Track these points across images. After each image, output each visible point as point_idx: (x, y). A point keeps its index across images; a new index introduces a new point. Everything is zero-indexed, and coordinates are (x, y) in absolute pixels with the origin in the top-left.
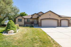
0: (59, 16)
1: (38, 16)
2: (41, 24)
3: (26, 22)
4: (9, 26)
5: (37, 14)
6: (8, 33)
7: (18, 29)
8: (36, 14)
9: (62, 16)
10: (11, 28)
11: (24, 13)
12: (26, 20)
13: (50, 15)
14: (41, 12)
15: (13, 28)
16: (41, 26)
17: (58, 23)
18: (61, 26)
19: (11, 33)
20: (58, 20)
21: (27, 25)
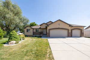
0: (70, 25)
1: (46, 26)
2: (49, 35)
3: (35, 32)
4: (11, 37)
5: (46, 24)
6: (9, 44)
7: (23, 39)
8: (44, 23)
9: (73, 25)
10: (13, 39)
11: (34, 23)
12: (35, 31)
13: (59, 24)
14: (50, 21)
15: (15, 39)
16: (49, 36)
17: (68, 33)
18: (71, 36)
19: (12, 43)
20: (68, 30)
21: (36, 35)
